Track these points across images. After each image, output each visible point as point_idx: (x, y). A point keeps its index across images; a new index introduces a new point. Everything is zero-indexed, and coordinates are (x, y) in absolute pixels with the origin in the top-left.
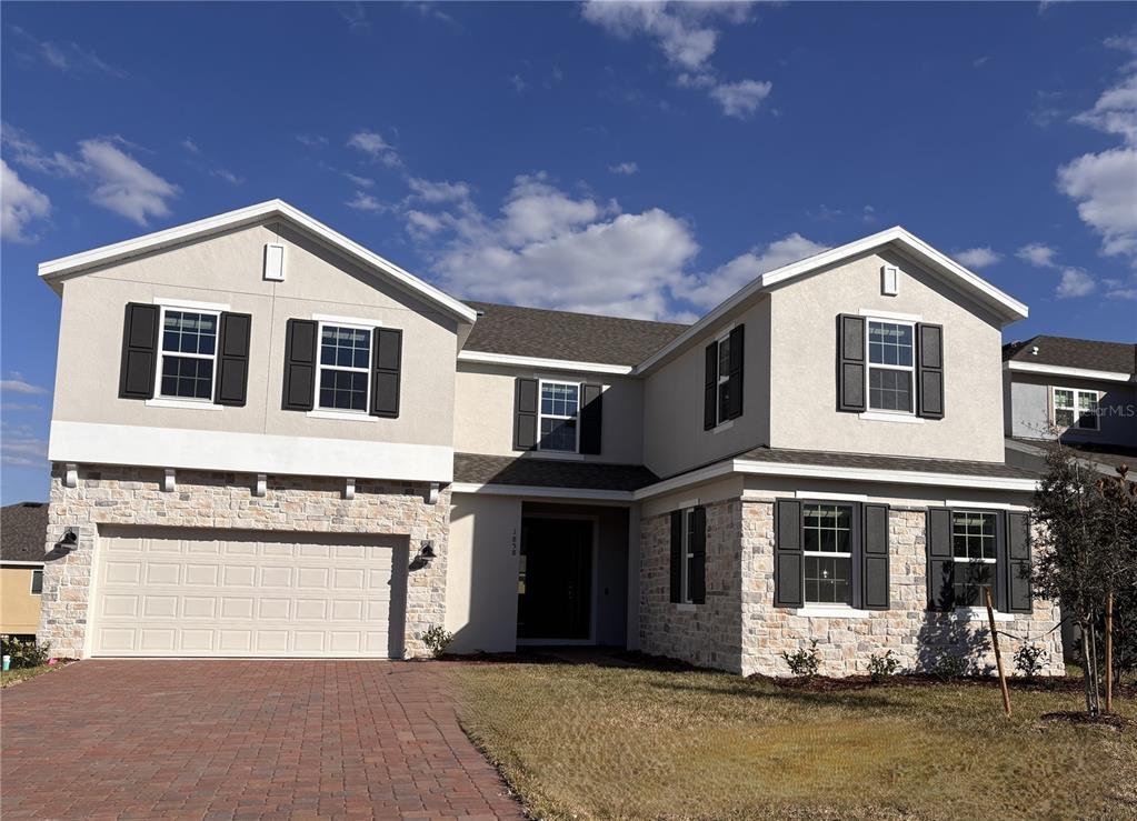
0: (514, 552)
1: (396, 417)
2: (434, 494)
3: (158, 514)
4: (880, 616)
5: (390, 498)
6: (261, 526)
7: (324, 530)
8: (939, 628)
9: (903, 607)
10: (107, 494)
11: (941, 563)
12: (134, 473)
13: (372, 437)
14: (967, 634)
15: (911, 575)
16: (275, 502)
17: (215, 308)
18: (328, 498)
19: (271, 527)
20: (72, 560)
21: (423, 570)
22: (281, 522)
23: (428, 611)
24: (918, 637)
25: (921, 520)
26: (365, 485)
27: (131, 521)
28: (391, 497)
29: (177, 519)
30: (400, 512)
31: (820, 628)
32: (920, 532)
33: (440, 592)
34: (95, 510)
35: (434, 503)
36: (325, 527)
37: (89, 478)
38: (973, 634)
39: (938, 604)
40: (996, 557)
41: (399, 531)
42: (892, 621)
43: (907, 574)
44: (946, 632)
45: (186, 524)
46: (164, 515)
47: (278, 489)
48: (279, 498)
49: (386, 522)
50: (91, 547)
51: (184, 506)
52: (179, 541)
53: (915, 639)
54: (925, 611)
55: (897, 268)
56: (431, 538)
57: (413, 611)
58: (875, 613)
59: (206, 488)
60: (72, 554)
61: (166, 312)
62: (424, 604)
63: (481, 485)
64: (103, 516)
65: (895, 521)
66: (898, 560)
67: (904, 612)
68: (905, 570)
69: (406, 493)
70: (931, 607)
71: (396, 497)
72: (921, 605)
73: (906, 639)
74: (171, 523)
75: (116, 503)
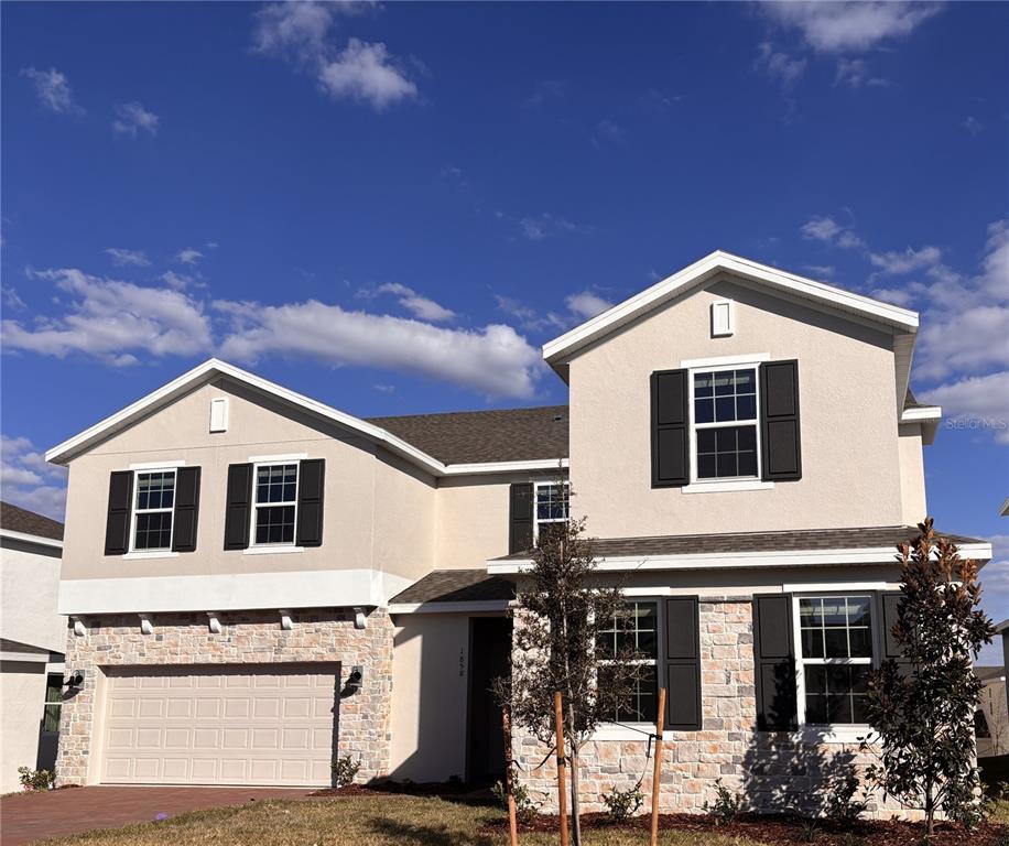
0: (461, 674)
1: (319, 545)
2: (360, 618)
3: (140, 655)
4: (690, 738)
5: (324, 626)
6: (216, 661)
7: (268, 661)
8: (774, 753)
9: (719, 725)
10: (103, 638)
11: (772, 666)
12: (123, 620)
13: (301, 567)
14: (820, 759)
15: (734, 683)
16: (227, 636)
17: (172, 466)
18: (269, 629)
19: (226, 660)
20: (80, 698)
21: (354, 697)
22: (234, 655)
23: (358, 739)
24: (743, 764)
25: (746, 613)
26: (301, 615)
27: (121, 662)
28: (324, 624)
29: (153, 659)
30: (332, 639)
31: (608, 754)
32: (746, 628)
33: (370, 719)
34: (96, 654)
35: (363, 627)
36: (269, 658)
37: (93, 627)
38: (830, 760)
39: (770, 721)
40: (869, 655)
41: (332, 658)
42: (705, 744)
43: (728, 682)
44: (784, 759)
45: (160, 663)
46: (144, 655)
47: (229, 625)
48: (231, 633)
49: (319, 650)
50: (93, 687)
51: (158, 646)
52: (163, 678)
53: (739, 767)
54: (753, 729)
55: (731, 301)
56: (360, 664)
57: (345, 739)
58: (683, 734)
59: (175, 628)
60: (81, 693)
61: (139, 475)
62: (355, 732)
63: (419, 604)
64: (101, 659)
65: (707, 618)
66: (713, 665)
67: (724, 732)
68: (724, 678)
69: (338, 619)
70: (762, 725)
71: (329, 623)
72: (748, 722)
73: (728, 767)
74: (149, 662)
75: (111, 647)
